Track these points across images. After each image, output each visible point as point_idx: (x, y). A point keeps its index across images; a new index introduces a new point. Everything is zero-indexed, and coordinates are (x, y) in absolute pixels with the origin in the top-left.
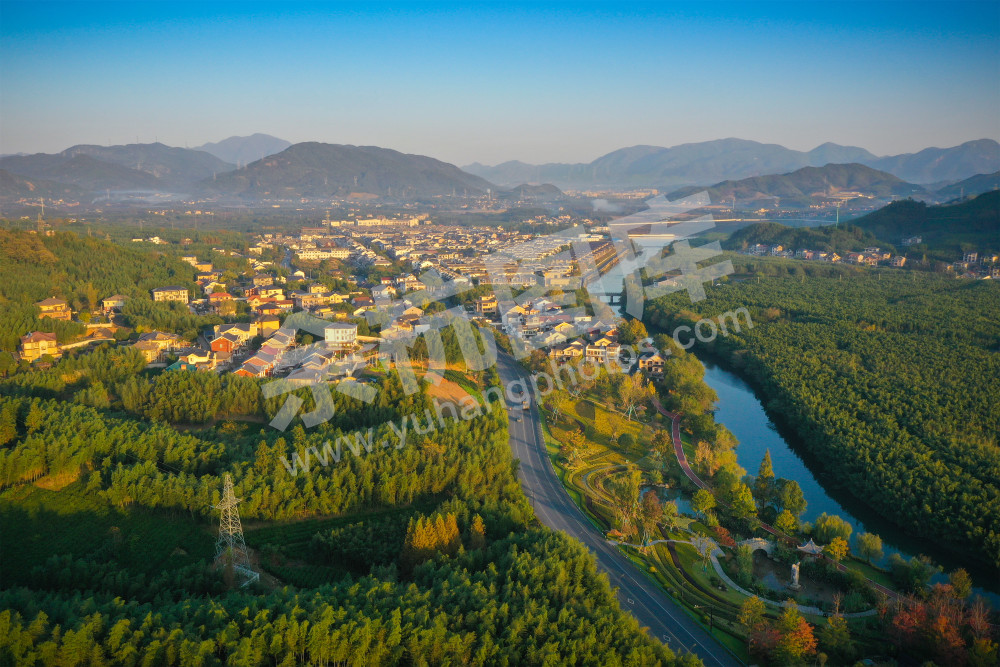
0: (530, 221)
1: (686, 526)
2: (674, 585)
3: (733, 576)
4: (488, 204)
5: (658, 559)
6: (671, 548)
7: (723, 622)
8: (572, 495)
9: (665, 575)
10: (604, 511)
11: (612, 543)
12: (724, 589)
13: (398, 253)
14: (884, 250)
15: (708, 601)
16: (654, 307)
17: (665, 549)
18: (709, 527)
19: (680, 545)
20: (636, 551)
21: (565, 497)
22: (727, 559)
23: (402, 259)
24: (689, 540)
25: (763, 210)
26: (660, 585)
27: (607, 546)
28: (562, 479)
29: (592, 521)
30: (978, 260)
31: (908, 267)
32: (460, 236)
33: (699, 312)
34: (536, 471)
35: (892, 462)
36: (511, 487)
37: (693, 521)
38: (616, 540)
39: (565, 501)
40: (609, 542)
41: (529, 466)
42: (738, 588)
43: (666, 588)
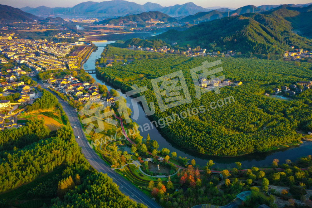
0: (56, 36)
1: (131, 158)
2: (131, 179)
3: (144, 171)
4: (37, 27)
5: (126, 172)
6: (128, 166)
7: (145, 187)
8: (99, 155)
9: (128, 176)
10: (109, 158)
11: (113, 169)
12: (143, 176)
13: (9, 56)
14: (168, 47)
15: (140, 181)
16: (107, 76)
17: (127, 167)
18: (136, 157)
19: (131, 165)
20: (120, 170)
21: (97, 156)
22: (142, 166)
23: (12, 58)
24: (132, 162)
25: (132, 29)
26: (128, 180)
27: (112, 170)
28: (94, 149)
29: (106, 163)
30: (191, 50)
31: (174, 53)
32: (32, 45)
33: (121, 77)
34: (86, 148)
35: (176, 128)
36: (81, 157)
37: (132, 155)
38: (114, 168)
39: (97, 157)
40: (112, 169)
41: (84, 147)
42: (146, 174)
43: (129, 181)
